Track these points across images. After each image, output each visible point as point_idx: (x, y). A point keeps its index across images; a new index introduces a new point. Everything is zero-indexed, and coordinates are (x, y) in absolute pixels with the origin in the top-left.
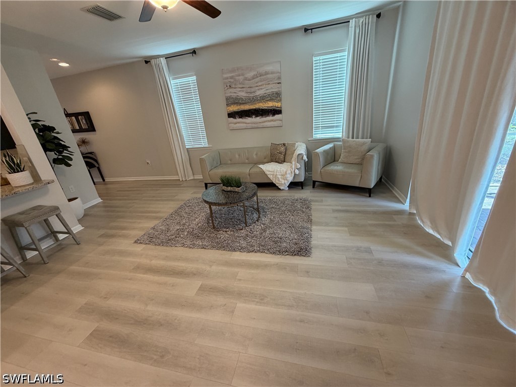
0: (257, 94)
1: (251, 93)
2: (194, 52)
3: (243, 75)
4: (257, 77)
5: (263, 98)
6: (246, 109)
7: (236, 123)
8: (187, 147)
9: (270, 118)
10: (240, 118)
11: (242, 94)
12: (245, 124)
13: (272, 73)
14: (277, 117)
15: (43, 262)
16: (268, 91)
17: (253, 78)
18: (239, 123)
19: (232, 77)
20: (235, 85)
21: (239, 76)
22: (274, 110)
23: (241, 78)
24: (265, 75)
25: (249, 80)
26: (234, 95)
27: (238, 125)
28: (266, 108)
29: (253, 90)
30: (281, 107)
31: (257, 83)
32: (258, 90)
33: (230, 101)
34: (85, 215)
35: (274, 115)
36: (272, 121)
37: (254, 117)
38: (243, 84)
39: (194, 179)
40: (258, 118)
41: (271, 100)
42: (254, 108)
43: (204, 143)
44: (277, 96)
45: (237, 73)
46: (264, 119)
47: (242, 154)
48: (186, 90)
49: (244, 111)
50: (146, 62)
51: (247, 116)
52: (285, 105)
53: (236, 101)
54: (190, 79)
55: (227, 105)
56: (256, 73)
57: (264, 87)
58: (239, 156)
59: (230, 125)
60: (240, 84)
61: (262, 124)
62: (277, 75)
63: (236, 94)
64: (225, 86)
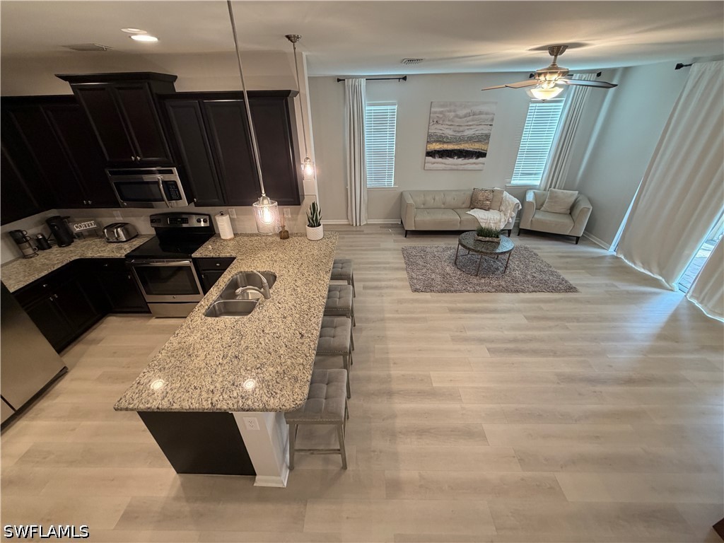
0: (465, 134)
1: (459, 132)
2: (405, 78)
3: (455, 111)
4: (470, 116)
5: (471, 139)
6: (449, 149)
7: (434, 163)
8: (368, 186)
9: (473, 160)
10: (440, 157)
11: (449, 133)
12: (443, 165)
13: (487, 114)
14: (481, 160)
16: (477, 132)
17: (465, 116)
18: (437, 163)
19: (441, 113)
20: (443, 121)
21: (450, 111)
22: (479, 152)
23: (452, 114)
24: (479, 114)
25: (460, 118)
26: (439, 132)
27: (435, 165)
28: (471, 149)
29: (461, 129)
30: (486, 151)
31: (468, 122)
32: (468, 129)
33: (431, 138)
35: (478, 157)
36: (474, 163)
37: (456, 157)
38: (453, 122)
39: (367, 224)
40: (460, 159)
41: (479, 141)
42: (459, 148)
43: (390, 182)
44: (486, 138)
45: (448, 109)
46: (466, 161)
47: (437, 198)
48: (380, 119)
49: (447, 151)
50: (339, 80)
51: (448, 156)
52: (491, 149)
53: (440, 140)
54: (389, 107)
55: (428, 142)
56: (469, 111)
57: (475, 127)
58: (434, 199)
59: (426, 165)
60: (449, 120)
61: (463, 166)
62: (491, 116)
63: (441, 132)
64: (431, 121)
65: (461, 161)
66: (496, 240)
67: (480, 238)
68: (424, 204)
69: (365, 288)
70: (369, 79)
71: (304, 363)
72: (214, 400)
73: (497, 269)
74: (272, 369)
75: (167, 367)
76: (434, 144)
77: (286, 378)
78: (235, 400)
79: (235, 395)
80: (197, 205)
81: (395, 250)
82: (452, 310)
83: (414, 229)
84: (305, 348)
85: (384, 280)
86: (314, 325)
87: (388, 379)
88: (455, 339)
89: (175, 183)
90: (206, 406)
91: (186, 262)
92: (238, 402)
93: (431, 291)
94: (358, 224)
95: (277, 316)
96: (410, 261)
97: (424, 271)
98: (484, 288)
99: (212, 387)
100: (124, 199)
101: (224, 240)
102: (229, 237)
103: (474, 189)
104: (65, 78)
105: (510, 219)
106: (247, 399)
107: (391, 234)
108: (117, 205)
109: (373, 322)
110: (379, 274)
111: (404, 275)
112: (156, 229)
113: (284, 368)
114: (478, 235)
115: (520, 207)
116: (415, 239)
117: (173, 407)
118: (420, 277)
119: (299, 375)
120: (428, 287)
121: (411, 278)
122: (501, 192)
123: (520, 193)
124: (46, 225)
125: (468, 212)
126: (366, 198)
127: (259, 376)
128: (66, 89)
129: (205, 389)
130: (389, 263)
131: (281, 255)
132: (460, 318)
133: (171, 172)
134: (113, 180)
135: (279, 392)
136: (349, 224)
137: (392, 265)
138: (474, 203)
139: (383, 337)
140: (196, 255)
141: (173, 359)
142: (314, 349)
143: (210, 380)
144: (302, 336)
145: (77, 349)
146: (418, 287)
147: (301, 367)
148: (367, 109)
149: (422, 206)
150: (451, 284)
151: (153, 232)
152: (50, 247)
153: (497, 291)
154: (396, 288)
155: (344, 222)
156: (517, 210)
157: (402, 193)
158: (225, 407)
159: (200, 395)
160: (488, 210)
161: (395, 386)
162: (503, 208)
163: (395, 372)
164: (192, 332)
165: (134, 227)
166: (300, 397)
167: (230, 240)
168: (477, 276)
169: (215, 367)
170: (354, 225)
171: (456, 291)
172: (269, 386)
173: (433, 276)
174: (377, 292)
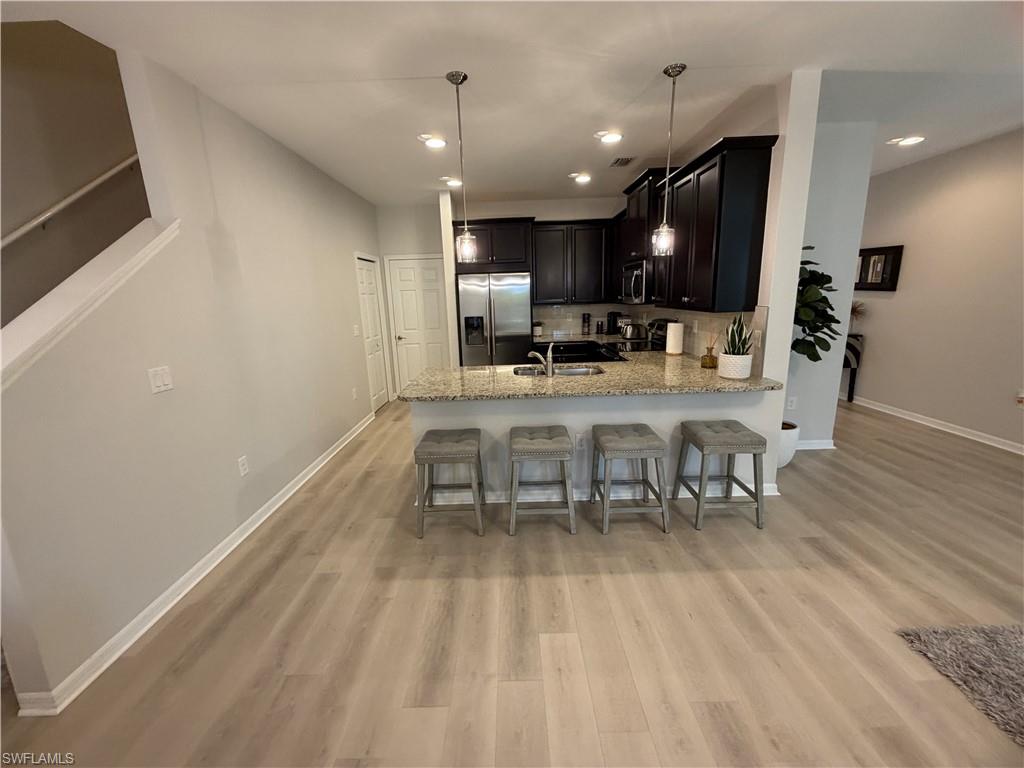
15: (694, 521)
34: (791, 466)
88: (720, 712)
89: (641, 275)
100: (625, 295)
101: (668, 354)
102: (674, 352)
104: (626, 192)
109: (694, 555)
124: (608, 317)
133: (642, 265)
134: (624, 275)
152: (602, 333)
163: (568, 583)
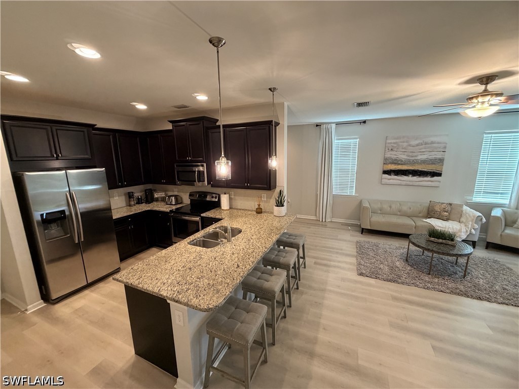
0: (419, 158)
1: (412, 157)
2: (364, 122)
3: (407, 142)
4: (422, 145)
5: (424, 162)
6: (403, 169)
7: (390, 179)
8: (334, 193)
9: (429, 178)
10: (395, 175)
11: (403, 157)
12: (399, 181)
13: (438, 143)
14: (436, 178)
16: (431, 157)
17: (417, 145)
18: (393, 179)
19: (394, 143)
20: (397, 149)
21: (404, 142)
22: (434, 172)
23: (405, 144)
24: (431, 144)
25: (413, 147)
26: (394, 157)
27: (391, 181)
28: (425, 170)
29: (414, 154)
30: (442, 171)
31: (420, 149)
32: (421, 155)
33: (386, 161)
35: (433, 176)
36: (430, 181)
37: (410, 176)
38: (406, 149)
39: (331, 222)
40: (415, 177)
41: (433, 164)
42: (413, 169)
43: (351, 192)
44: (441, 161)
45: (402, 140)
46: (421, 179)
47: (393, 206)
48: (346, 149)
49: (402, 170)
50: (317, 126)
51: (403, 174)
52: (446, 169)
53: (395, 162)
54: (352, 141)
55: (384, 163)
56: (421, 141)
57: (427, 153)
58: (390, 207)
59: (383, 180)
60: (403, 148)
61: (418, 183)
62: (443, 145)
63: (396, 156)
64: (387, 149)
65: (415, 178)
66: (450, 243)
67: (432, 239)
68: (381, 210)
69: (315, 263)
70: (337, 124)
71: (230, 283)
72: (162, 288)
73: (456, 273)
74: (206, 281)
75: (151, 264)
76: (390, 165)
77: (212, 289)
78: (173, 292)
79: (175, 289)
80: (212, 186)
81: (349, 241)
82: (395, 299)
83: (370, 228)
84: (235, 274)
85: (334, 261)
86: (250, 262)
87: (314, 341)
88: (393, 325)
89: (203, 171)
90: (156, 290)
91: (197, 219)
92: (174, 294)
93: (376, 278)
94: (324, 220)
95: (230, 252)
96: (361, 251)
97: (373, 261)
98: (437, 287)
99: (166, 281)
100: (179, 180)
101: (223, 210)
102: (225, 209)
103: (430, 201)
104: (171, 122)
105: (473, 231)
106: (180, 294)
107: (349, 230)
108: (175, 184)
109: (315, 290)
110: (331, 256)
111: (354, 260)
112: (191, 200)
113: (214, 282)
114: (430, 236)
115: (484, 220)
116: (370, 236)
117: (139, 286)
118: (368, 265)
119: (222, 289)
120: (374, 275)
121: (360, 264)
122: (461, 206)
123: (486, 209)
124: (144, 193)
125: (424, 220)
126: (331, 202)
127: (196, 282)
128: (169, 127)
129: (161, 281)
130: (342, 250)
131: (251, 221)
132: (403, 308)
133: (203, 166)
134: (176, 169)
135: (202, 296)
136: (317, 220)
137: (343, 251)
138: (431, 213)
139: (320, 304)
140: (203, 215)
141: (156, 261)
142: (242, 277)
143: (167, 277)
144: (238, 267)
145: (131, 260)
146: (364, 272)
147: (226, 285)
148: (336, 142)
149: (379, 212)
150: (399, 277)
151: (189, 202)
152: (142, 203)
153: (452, 292)
154: (343, 269)
155: (313, 218)
156: (480, 223)
157: (361, 201)
158: (165, 295)
159: (157, 283)
160: (447, 220)
161: (319, 349)
162: (462, 219)
163: (322, 336)
164: (175, 250)
165: (181, 198)
166: (214, 304)
167: (226, 210)
168: (429, 274)
169: (175, 271)
170: (321, 220)
171: (403, 283)
172: (198, 290)
173: (382, 266)
174: (325, 268)
